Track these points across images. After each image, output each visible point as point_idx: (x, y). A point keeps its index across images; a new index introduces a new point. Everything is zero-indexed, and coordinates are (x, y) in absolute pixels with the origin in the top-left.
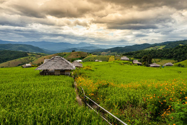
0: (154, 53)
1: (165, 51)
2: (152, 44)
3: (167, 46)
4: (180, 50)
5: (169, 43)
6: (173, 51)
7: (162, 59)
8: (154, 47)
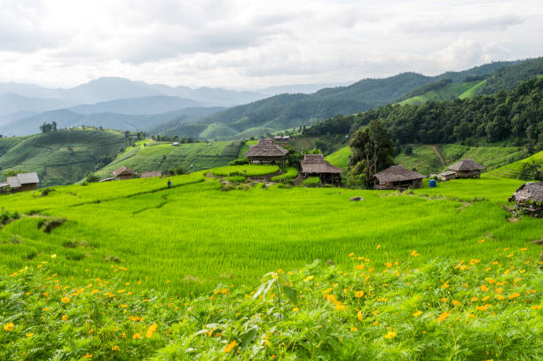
0: (437, 117)
1: (481, 105)
2: (437, 77)
3: (492, 82)
4: (535, 99)
5: (501, 69)
6: (511, 103)
7: (470, 144)
8: (442, 92)
